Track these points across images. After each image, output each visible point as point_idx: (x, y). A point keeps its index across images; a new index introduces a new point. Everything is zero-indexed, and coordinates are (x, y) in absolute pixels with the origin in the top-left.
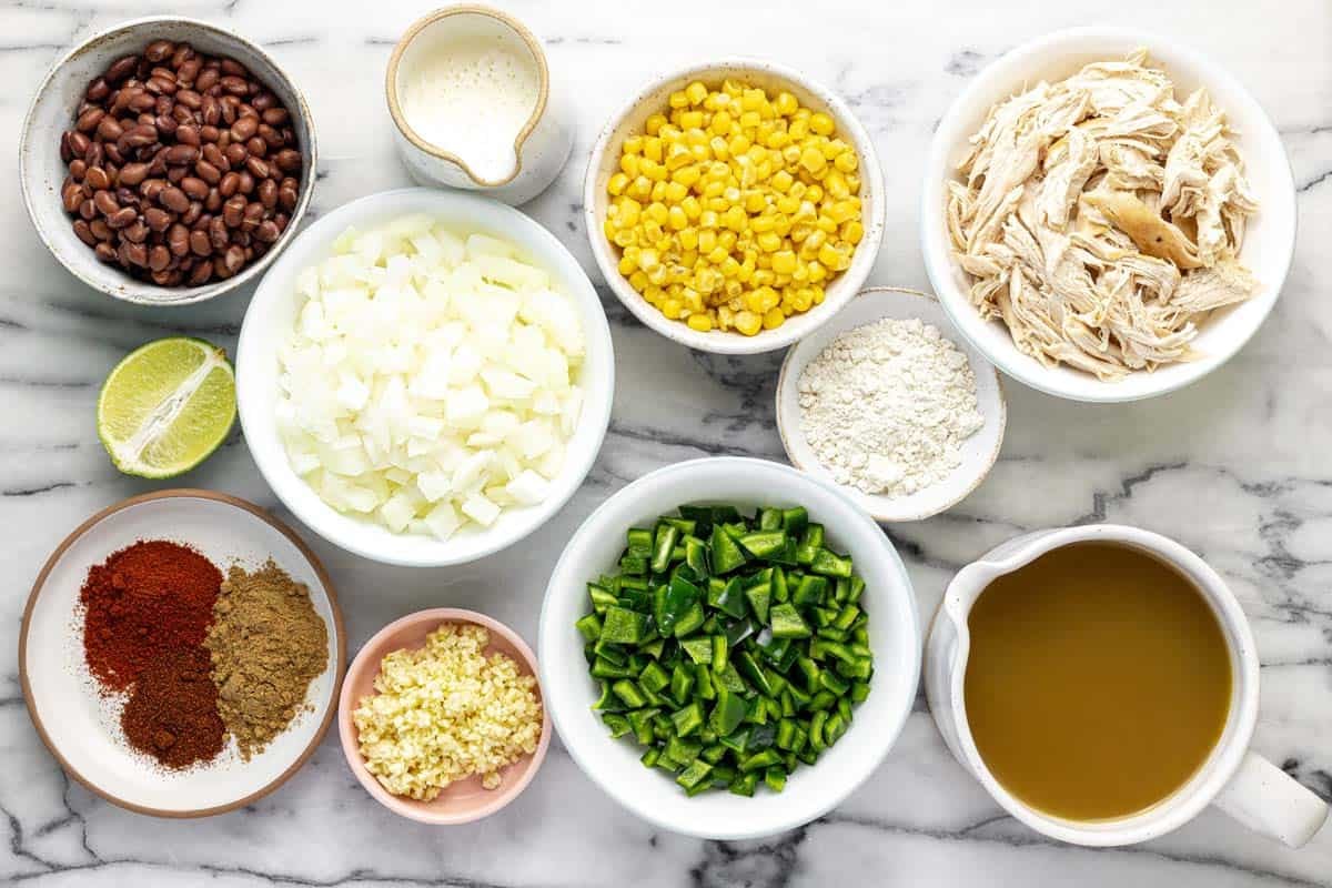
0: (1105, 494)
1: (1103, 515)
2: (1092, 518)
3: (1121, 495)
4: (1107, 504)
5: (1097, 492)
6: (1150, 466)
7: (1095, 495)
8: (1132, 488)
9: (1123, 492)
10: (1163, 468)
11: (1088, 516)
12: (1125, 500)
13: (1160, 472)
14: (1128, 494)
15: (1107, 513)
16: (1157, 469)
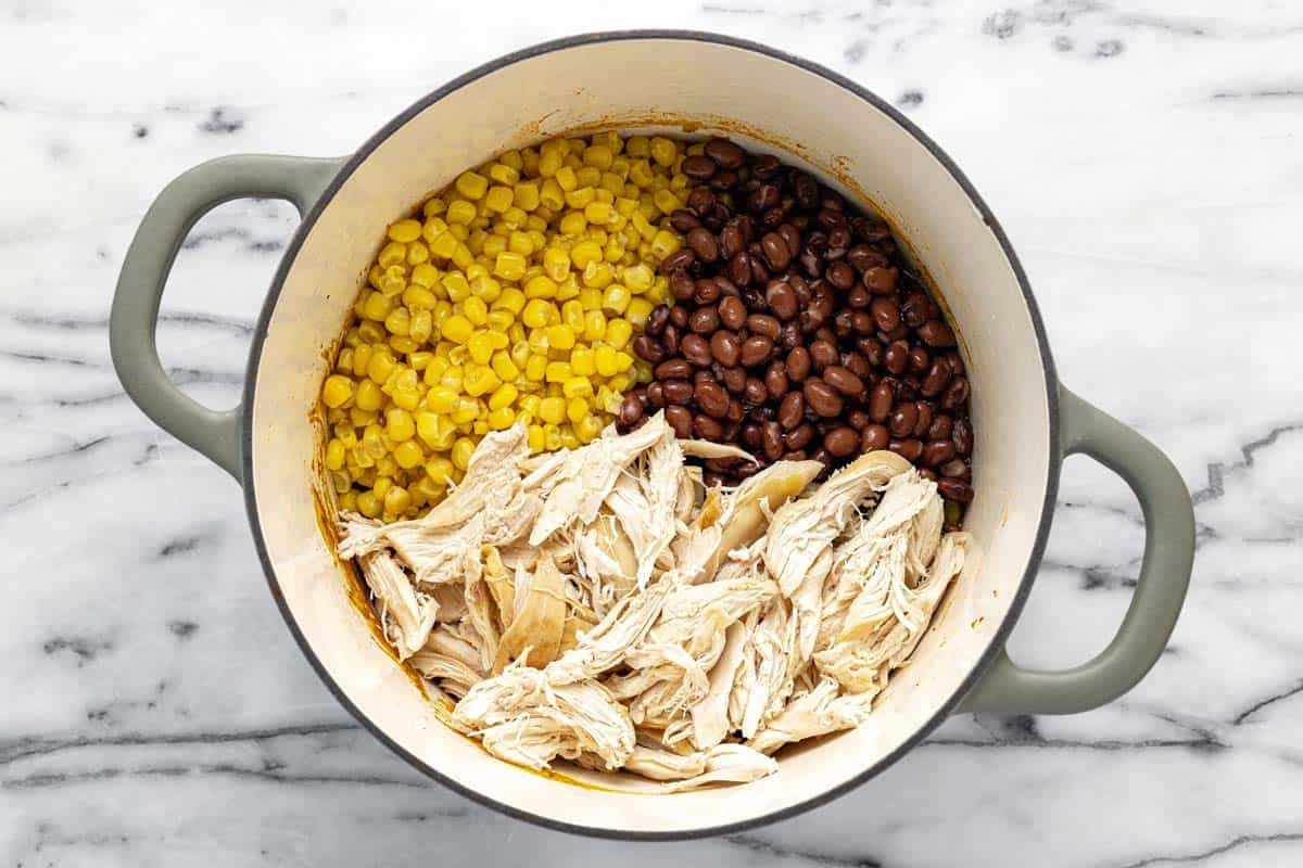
0: (1222, 465)
1: (1221, 490)
2: (1208, 493)
3: (1241, 465)
4: (1225, 477)
5: (1212, 462)
6: (1273, 427)
7: (1210, 466)
8: (1254, 454)
9: (1244, 460)
10: (1290, 428)
11: (1203, 492)
12: (1248, 471)
13: (1287, 433)
14: (1250, 462)
15: (1225, 488)
16: (1282, 430)
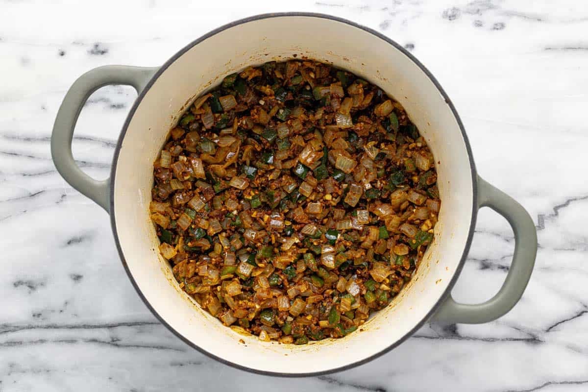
0: (544, 215)
1: (543, 226)
2: (540, 227)
3: (553, 215)
4: (545, 220)
5: (539, 214)
6: (569, 199)
7: (538, 216)
8: (559, 211)
9: (554, 213)
10: (575, 199)
12: (556, 218)
13: (574, 202)
14: (557, 214)
15: (546, 225)
16: (572, 200)
